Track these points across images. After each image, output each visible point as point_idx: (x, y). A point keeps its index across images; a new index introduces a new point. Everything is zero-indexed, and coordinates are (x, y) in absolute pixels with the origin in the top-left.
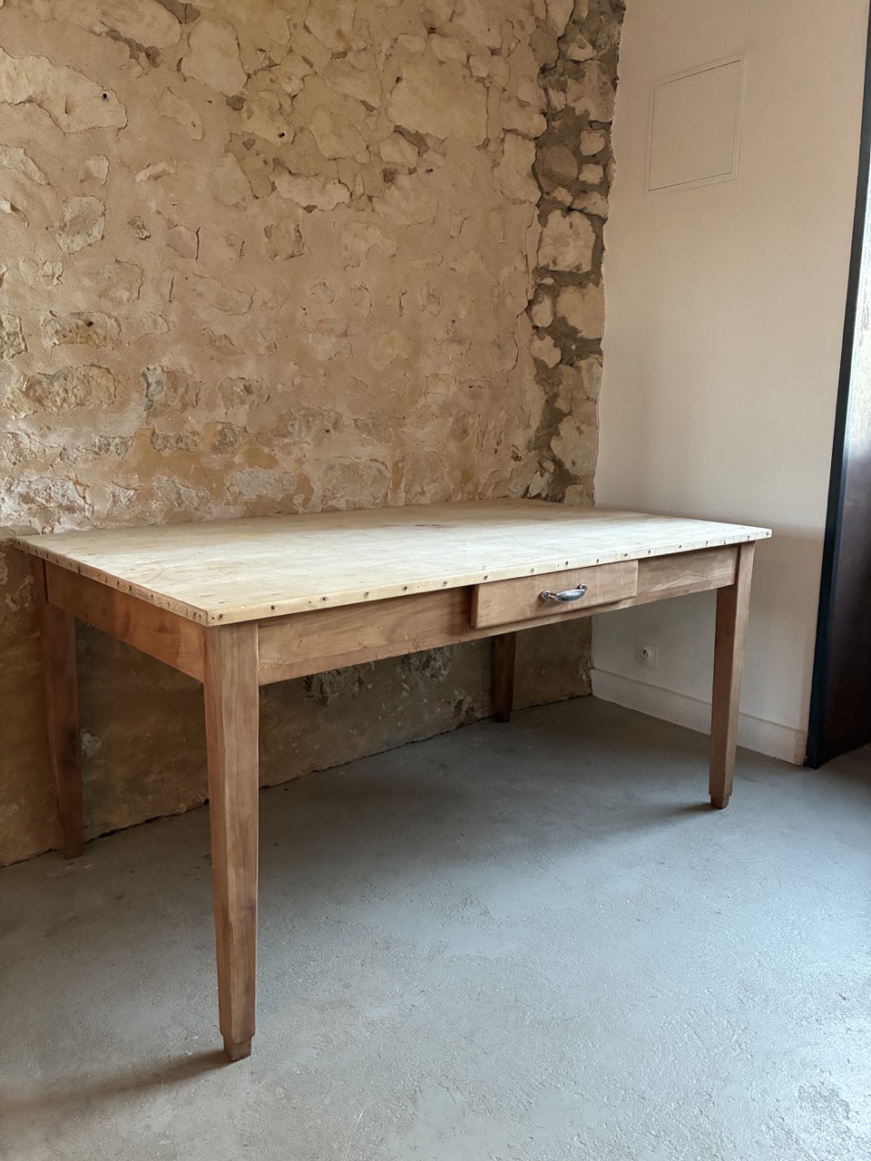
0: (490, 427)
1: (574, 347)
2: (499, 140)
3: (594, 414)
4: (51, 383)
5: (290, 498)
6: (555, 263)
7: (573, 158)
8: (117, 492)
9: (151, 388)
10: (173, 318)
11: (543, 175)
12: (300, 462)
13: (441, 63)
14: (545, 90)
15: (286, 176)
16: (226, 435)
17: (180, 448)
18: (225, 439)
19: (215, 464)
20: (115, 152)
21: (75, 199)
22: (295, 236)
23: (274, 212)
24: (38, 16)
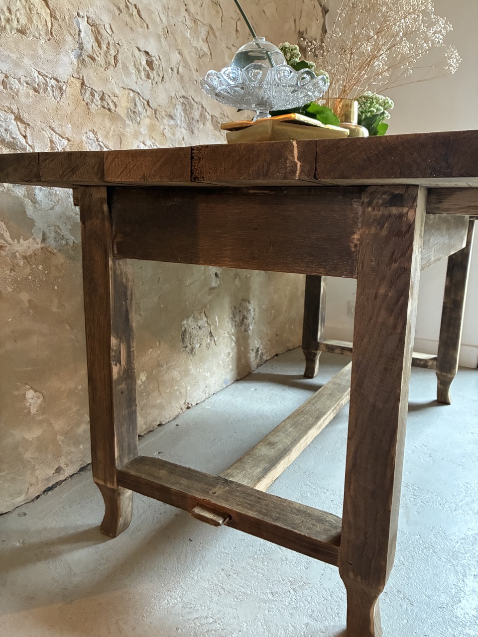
8: (54, 139)
9: (82, 35)
16: (136, 105)
17: (104, 107)
18: (136, 109)
19: (128, 130)
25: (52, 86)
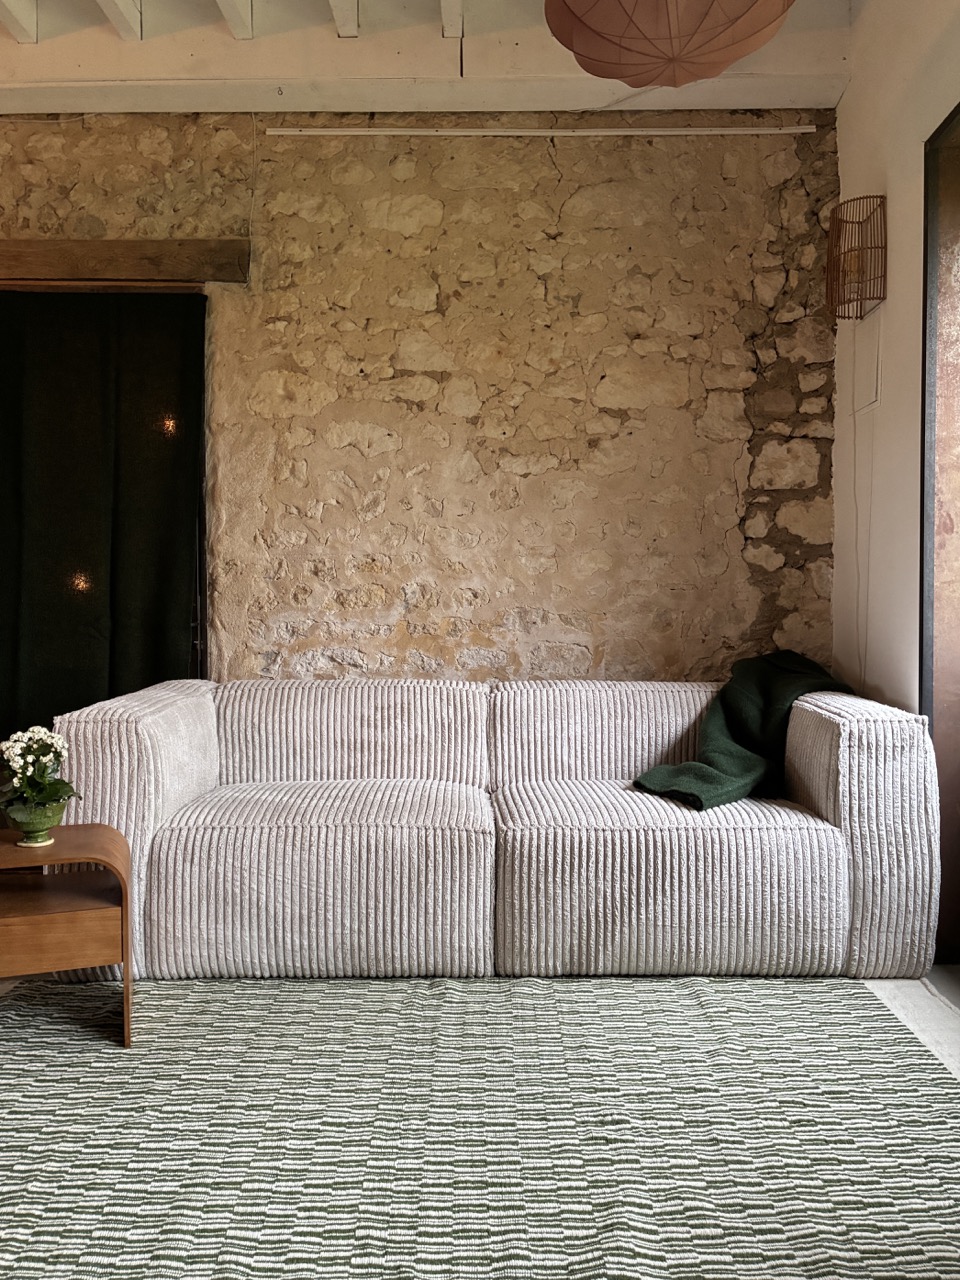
0: (696, 621)
1: (798, 553)
2: (702, 399)
3: (828, 611)
4: (348, 595)
5: (504, 669)
6: (770, 483)
7: (790, 396)
8: (383, 658)
10: (424, 554)
11: (755, 416)
12: (513, 643)
13: (643, 357)
14: (755, 353)
15: (508, 458)
20: (394, 463)
21: (370, 493)
22: (512, 494)
23: (498, 482)
24: (354, 399)
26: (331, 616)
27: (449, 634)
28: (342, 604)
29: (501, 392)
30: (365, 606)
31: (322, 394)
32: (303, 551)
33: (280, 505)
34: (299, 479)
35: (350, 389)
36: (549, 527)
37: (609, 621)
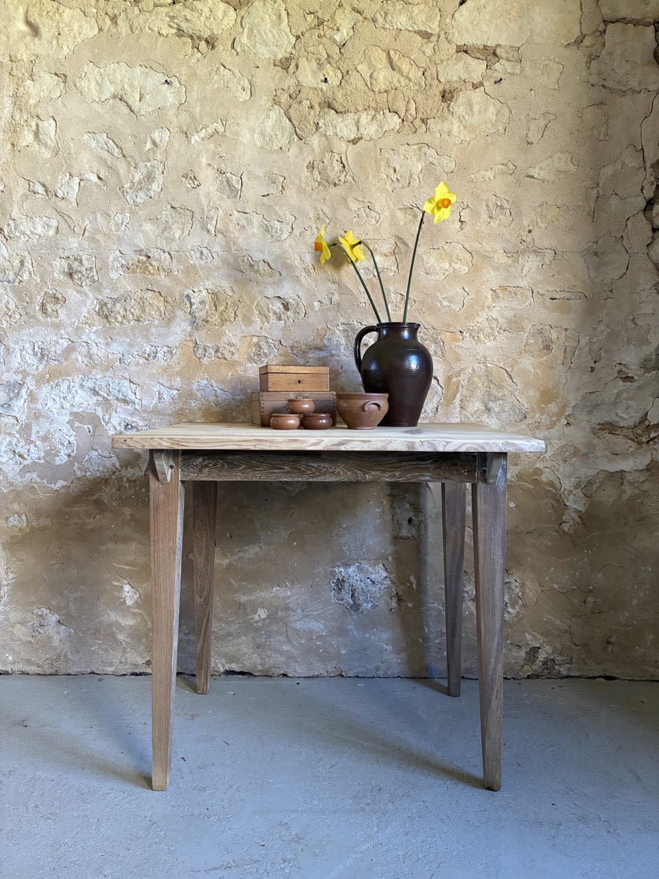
2: (598, 33)
4: (114, 305)
8: (162, 391)
9: (194, 307)
15: (331, 115)
16: (260, 348)
17: (218, 357)
18: (259, 351)
19: (250, 372)
20: (175, 122)
21: (141, 165)
22: (338, 167)
23: (317, 150)
24: (120, 33)
25: (165, 352)
26: (91, 334)
27: (251, 359)
28: (107, 317)
29: (321, 23)
30: (138, 321)
31: (76, 28)
32: (53, 246)
33: (21, 180)
34: (46, 145)
35: (114, 19)
36: (387, 213)
37: (467, 342)
